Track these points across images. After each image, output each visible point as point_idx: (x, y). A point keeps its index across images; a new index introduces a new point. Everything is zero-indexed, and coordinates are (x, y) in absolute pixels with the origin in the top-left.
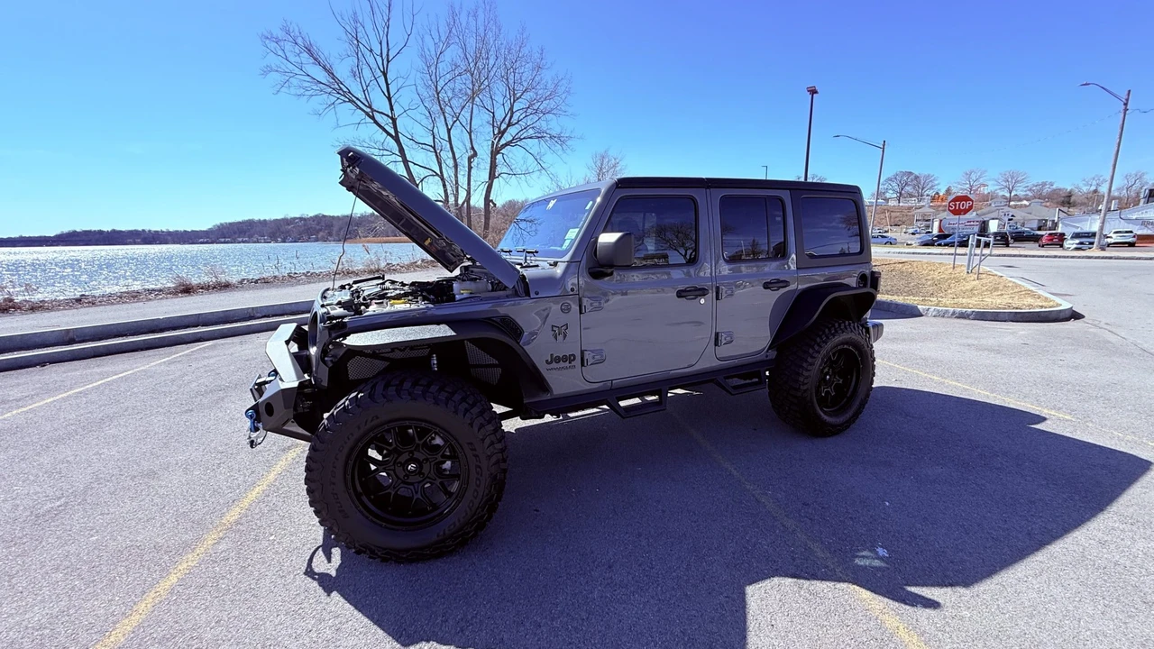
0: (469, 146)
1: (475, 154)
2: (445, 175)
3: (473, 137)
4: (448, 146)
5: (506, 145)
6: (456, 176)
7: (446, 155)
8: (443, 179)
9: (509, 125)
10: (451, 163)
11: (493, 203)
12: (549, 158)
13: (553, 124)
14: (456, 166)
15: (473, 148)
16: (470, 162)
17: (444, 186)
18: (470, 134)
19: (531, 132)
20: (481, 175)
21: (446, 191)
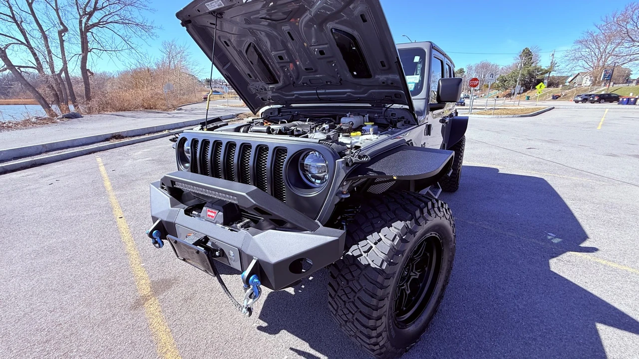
0: (57, 21)
1: (65, 30)
2: (33, 45)
3: (60, 14)
4: (33, 19)
5: (94, 25)
6: (48, 47)
7: (30, 27)
8: (31, 48)
9: (95, 9)
10: (38, 34)
11: (90, 72)
12: (135, 40)
13: (136, 14)
14: (45, 38)
15: (62, 23)
16: (61, 37)
17: (34, 54)
18: (57, 10)
19: (117, 18)
20: (74, 48)
21: (37, 59)
